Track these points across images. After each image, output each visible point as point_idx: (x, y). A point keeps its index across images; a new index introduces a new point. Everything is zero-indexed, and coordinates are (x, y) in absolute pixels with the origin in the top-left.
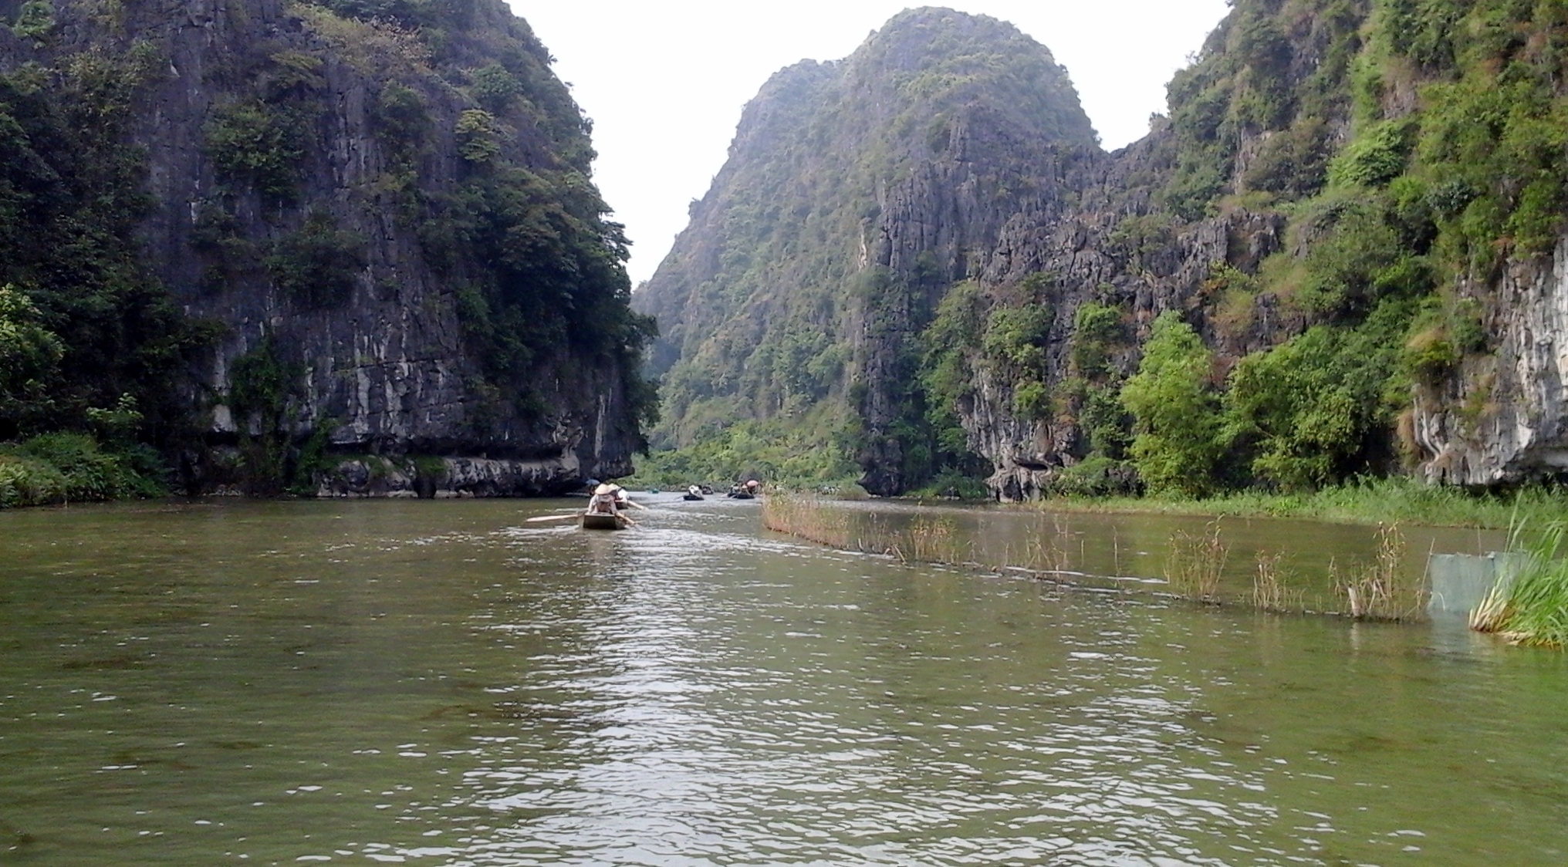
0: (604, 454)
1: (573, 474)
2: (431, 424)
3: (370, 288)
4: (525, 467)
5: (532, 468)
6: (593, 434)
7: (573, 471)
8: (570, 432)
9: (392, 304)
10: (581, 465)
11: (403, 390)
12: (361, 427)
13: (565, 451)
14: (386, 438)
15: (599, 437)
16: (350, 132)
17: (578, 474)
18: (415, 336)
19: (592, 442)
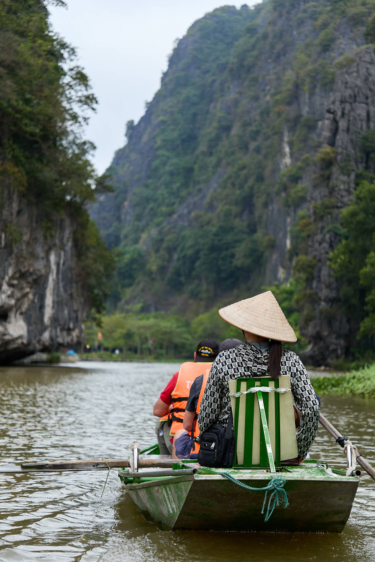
0: (55, 319)
1: (20, 341)
6: (42, 298)
7: (21, 337)
8: (18, 294)
10: (29, 331)
13: (12, 315)
15: (49, 300)
17: (25, 341)
19: (42, 307)
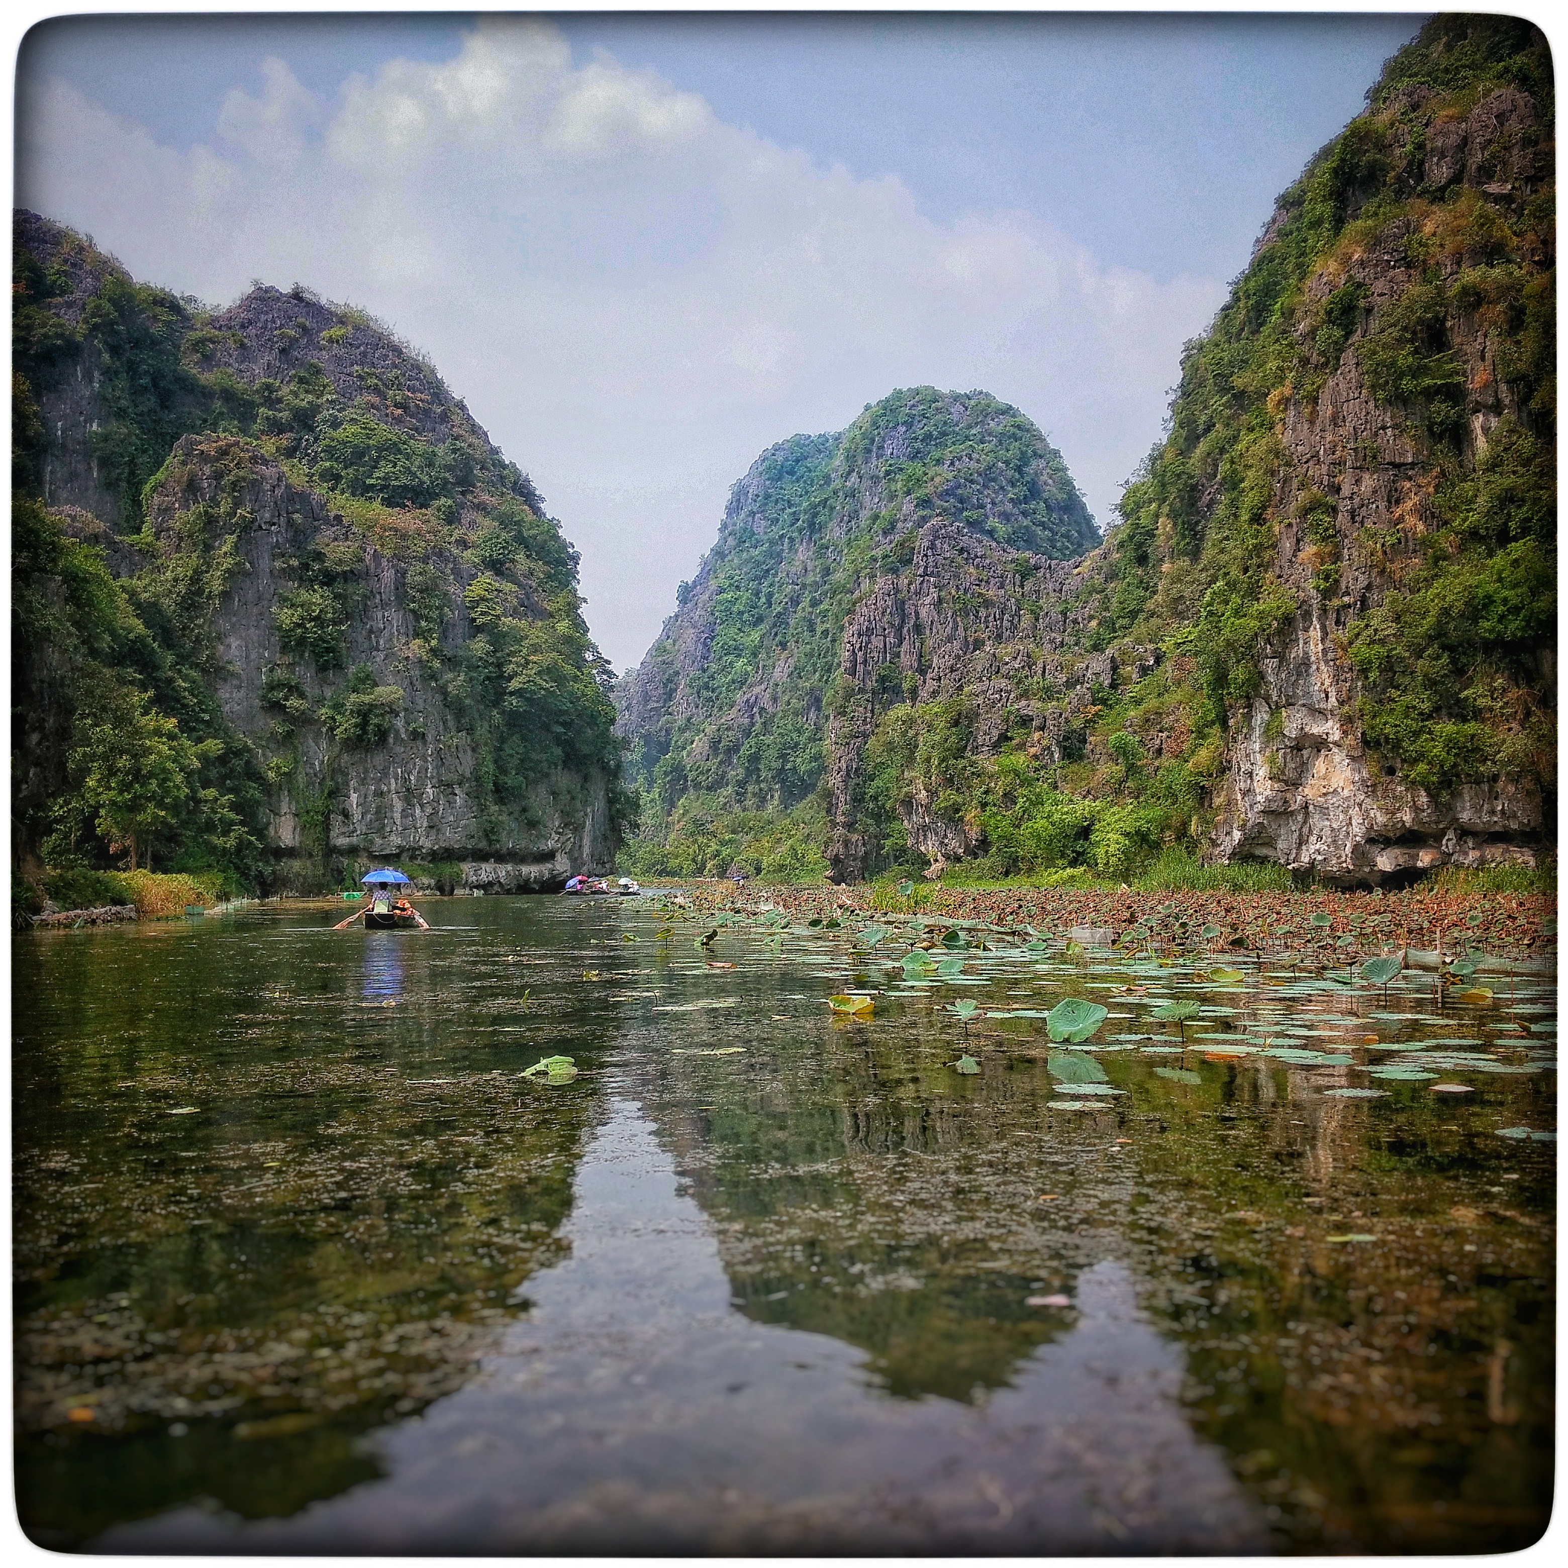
0: (591, 857)
2: (452, 837)
3: (402, 730)
4: (525, 869)
5: (531, 871)
6: (581, 840)
8: (562, 840)
9: (419, 743)
11: (429, 810)
12: (396, 840)
13: (558, 855)
14: (414, 849)
15: (586, 842)
16: (384, 605)
18: (437, 767)
19: (581, 847)
